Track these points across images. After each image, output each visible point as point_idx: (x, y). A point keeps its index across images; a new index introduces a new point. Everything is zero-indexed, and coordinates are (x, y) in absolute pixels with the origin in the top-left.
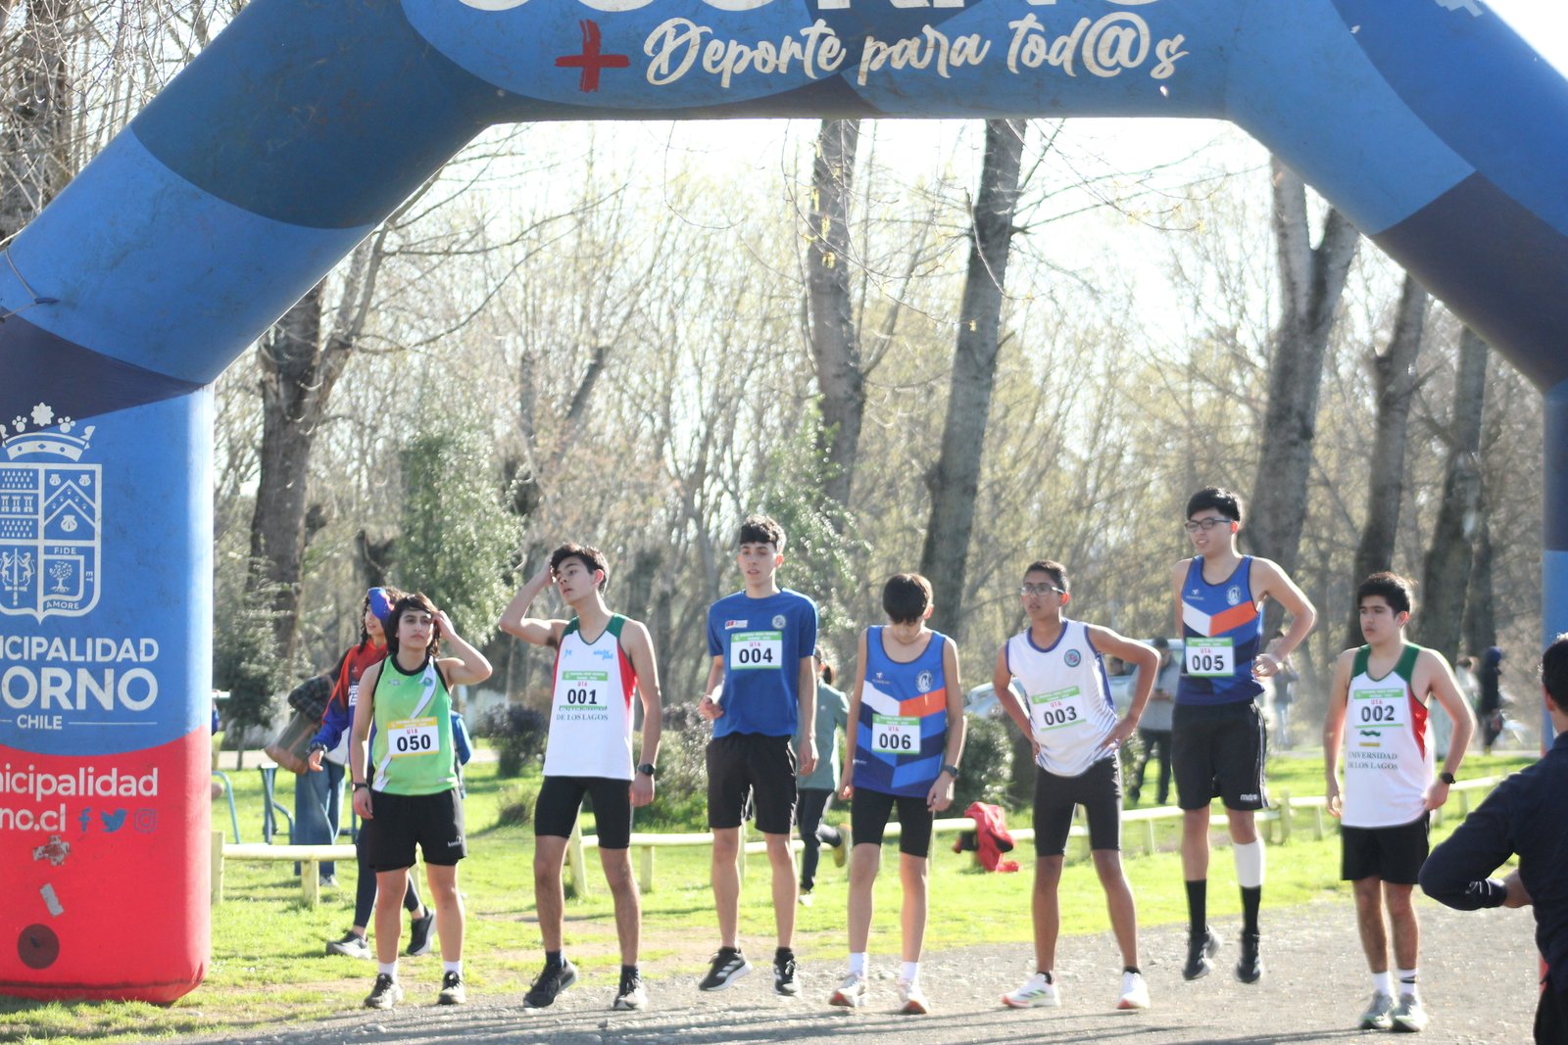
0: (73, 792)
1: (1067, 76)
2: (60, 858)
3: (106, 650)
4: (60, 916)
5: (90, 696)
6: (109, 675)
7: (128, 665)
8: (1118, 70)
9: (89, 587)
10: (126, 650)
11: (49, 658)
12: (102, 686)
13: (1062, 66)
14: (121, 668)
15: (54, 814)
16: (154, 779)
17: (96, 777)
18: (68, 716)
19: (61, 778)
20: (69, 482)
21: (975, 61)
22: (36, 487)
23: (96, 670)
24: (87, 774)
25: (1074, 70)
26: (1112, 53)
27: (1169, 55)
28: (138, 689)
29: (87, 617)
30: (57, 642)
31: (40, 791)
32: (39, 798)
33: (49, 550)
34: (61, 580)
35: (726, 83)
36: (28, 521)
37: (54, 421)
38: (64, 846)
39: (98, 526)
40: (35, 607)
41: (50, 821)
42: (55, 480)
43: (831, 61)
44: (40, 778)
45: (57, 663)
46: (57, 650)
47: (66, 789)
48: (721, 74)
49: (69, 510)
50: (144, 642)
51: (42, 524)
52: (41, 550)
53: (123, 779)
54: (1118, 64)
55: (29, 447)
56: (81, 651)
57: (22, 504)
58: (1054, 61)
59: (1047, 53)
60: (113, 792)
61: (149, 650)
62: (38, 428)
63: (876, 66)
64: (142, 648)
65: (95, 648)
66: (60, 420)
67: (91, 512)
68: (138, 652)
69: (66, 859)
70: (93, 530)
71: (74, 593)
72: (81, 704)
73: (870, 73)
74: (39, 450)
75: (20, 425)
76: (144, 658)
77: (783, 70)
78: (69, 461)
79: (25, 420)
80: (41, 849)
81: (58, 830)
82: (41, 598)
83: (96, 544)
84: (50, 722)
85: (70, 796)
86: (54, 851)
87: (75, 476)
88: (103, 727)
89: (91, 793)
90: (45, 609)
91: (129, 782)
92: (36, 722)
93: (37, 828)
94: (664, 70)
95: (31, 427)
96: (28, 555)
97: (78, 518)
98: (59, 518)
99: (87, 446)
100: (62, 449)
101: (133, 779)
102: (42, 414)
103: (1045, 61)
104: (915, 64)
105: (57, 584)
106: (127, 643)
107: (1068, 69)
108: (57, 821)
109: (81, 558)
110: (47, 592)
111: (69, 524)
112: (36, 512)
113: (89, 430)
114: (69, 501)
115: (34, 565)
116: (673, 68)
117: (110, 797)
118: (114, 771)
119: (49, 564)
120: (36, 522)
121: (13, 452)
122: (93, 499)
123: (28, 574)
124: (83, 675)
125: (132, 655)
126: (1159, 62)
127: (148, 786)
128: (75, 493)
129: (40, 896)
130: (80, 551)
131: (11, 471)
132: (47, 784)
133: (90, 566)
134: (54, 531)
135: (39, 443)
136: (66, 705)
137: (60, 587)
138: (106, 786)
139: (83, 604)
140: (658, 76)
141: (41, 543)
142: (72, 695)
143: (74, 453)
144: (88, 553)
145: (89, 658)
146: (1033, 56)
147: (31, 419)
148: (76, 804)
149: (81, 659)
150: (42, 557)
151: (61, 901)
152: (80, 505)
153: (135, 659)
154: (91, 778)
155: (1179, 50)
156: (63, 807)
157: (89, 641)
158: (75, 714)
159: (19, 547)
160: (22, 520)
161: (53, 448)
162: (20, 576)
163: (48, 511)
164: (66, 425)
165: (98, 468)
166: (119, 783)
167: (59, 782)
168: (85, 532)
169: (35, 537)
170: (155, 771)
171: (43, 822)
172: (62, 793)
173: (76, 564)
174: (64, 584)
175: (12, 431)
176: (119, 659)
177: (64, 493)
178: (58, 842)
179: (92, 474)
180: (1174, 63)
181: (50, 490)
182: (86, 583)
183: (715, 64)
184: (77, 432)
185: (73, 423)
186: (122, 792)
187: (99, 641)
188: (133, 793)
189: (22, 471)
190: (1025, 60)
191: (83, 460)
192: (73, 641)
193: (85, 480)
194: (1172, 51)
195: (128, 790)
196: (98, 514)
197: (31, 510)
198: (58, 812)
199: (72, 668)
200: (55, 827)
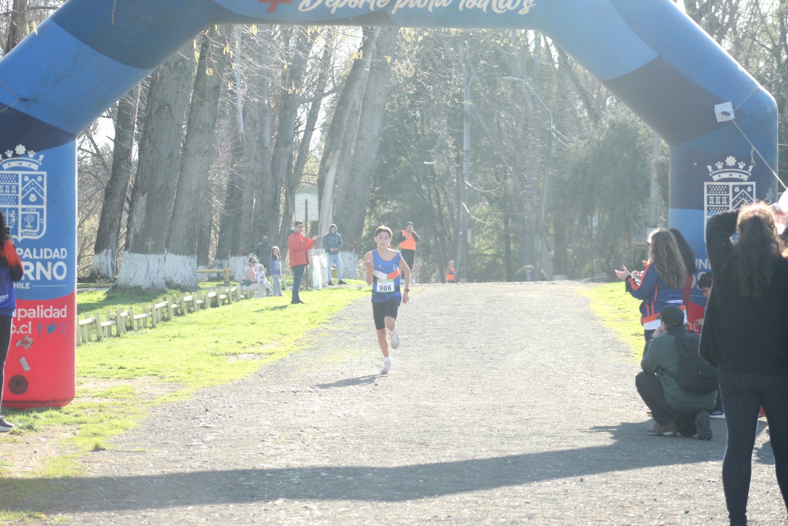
0: (34, 316)
1: (483, 12)
2: (29, 345)
3: (48, 254)
4: (29, 371)
5: (42, 274)
6: (49, 264)
7: (57, 260)
8: (505, 11)
9: (42, 226)
10: (56, 254)
11: (24, 257)
12: (47, 269)
13: (482, 8)
14: (54, 261)
15: (26, 326)
16: (65, 310)
17: (44, 309)
18: (32, 282)
19: (30, 310)
20: (33, 180)
21: (445, 5)
22: (17, 181)
23: (44, 263)
24: (40, 308)
25: (486, 10)
26: (504, 4)
27: (528, 4)
28: (60, 271)
29: (41, 239)
30: (28, 250)
31: (20, 316)
32: (19, 319)
33: (24, 210)
34: (29, 223)
35: (333, 11)
36: (13, 197)
37: (26, 153)
38: (31, 340)
39: (45, 199)
40: (17, 234)
41: (24, 329)
42: (26, 179)
43: (382, 3)
44: (20, 310)
45: (27, 259)
46: (28, 254)
47: (31, 315)
48: (332, 8)
49: (33, 192)
50: (62, 249)
51: (20, 198)
52: (20, 210)
53: (54, 310)
54: (506, 8)
55: (14, 164)
56: (38, 254)
57: (11, 189)
58: (479, 6)
59: (477, 2)
60: (51, 316)
61: (64, 252)
62: (18, 156)
63: (402, 6)
64: (62, 252)
65: (44, 252)
66: (29, 152)
67: (42, 193)
68: (60, 254)
69: (31, 346)
70: (43, 200)
71: (35, 228)
72: (38, 278)
73: (399, 9)
74: (19, 165)
75: (9, 154)
76: (62, 257)
77: (360, 7)
78: (33, 170)
79: (12, 152)
80: (20, 342)
81: (28, 334)
82: (20, 231)
83: (44, 207)
84: (24, 286)
85: (33, 318)
86: (26, 342)
87: (35, 177)
88: (47, 288)
89: (42, 317)
90: (22, 235)
91: (57, 311)
92: (18, 285)
93: (18, 332)
94: (307, 5)
95: (15, 155)
96: (14, 212)
97: (37, 195)
98: (29, 195)
99: (41, 164)
100: (30, 165)
101: (58, 310)
102: (20, 149)
103: (475, 6)
104: (419, 6)
105: (27, 224)
106: (56, 250)
107: (484, 10)
108: (27, 329)
109: (38, 213)
110: (23, 228)
111: (33, 198)
112: (17, 192)
113: (42, 157)
114: (33, 188)
115: (17, 216)
116: (311, 4)
117: (50, 319)
118: (51, 307)
119: (24, 216)
120: (17, 197)
121: (5, 166)
122: (43, 187)
123: (14, 220)
124: (39, 264)
125: (58, 256)
126: (523, 7)
127: (63, 313)
128: (35, 185)
129: (19, 363)
130: (37, 210)
131: (5, 174)
132: (23, 313)
133: (42, 217)
134: (26, 201)
135: (19, 162)
136: (31, 278)
137: (29, 226)
138: (48, 313)
139: (39, 233)
140: (304, 7)
141: (20, 206)
142: (34, 274)
143: (35, 167)
144: (41, 211)
145: (42, 257)
146: (471, 4)
147: (15, 152)
148: (36, 322)
149: (38, 257)
150: (20, 213)
151: (29, 365)
152: (37, 190)
153: (59, 258)
154: (42, 310)
155: (532, 3)
156: (30, 323)
157: (41, 250)
158: (36, 282)
159: (8, 208)
160: (10, 197)
161: (25, 164)
162: (10, 221)
163: (23, 192)
164: (31, 154)
165: (45, 173)
166: (53, 312)
167: (28, 312)
168: (39, 201)
169: (17, 203)
170: (66, 306)
171: (21, 330)
172: (30, 317)
173: (36, 216)
174: (31, 225)
175: (5, 157)
176: (53, 258)
177: (31, 185)
178: (28, 338)
179: (42, 176)
180: (529, 8)
181: (24, 183)
182: (40, 224)
183: (331, 3)
184: (36, 157)
185: (35, 154)
186: (55, 316)
187: (46, 250)
188: (58, 316)
189: (10, 175)
190: (467, 6)
191: (40, 169)
192: (35, 250)
193: (40, 179)
194: (530, 3)
195: (56, 315)
196: (45, 194)
197: (15, 192)
198: (28, 325)
199: (34, 262)
200: (26, 332)
